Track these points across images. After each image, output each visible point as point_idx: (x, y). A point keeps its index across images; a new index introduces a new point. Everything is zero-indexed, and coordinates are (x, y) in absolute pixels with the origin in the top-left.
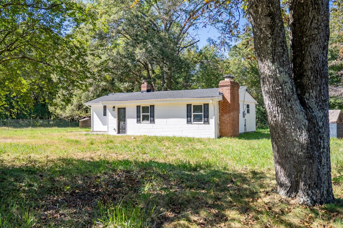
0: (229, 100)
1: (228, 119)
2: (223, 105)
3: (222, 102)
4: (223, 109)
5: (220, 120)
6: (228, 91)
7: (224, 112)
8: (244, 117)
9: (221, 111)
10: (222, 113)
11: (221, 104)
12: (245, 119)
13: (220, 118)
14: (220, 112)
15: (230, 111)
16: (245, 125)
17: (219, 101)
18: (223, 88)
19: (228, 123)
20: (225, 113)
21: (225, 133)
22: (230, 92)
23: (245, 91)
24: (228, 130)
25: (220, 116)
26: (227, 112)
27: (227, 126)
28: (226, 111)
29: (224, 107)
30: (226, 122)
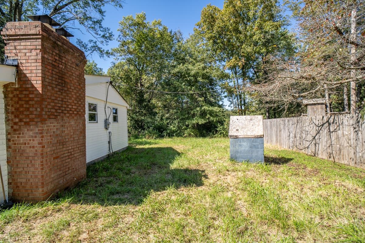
0: (38, 84)
1: (35, 143)
2: (20, 99)
3: (16, 89)
4: (17, 109)
5: (8, 147)
6: (34, 53)
7: (21, 120)
8: (107, 128)
9: (11, 117)
10: (15, 124)
11: (11, 95)
12: (108, 131)
13: (8, 140)
14: (7, 120)
15: (40, 116)
16: (109, 142)
17: (6, 86)
18: (16, 43)
19: (36, 154)
20: (27, 124)
21: (28, 187)
22: (40, 57)
23: (108, 84)
24: (36, 177)
25: (8, 133)
26: (32, 120)
27: (33, 165)
28: (28, 116)
29: (22, 106)
30: (30, 152)
